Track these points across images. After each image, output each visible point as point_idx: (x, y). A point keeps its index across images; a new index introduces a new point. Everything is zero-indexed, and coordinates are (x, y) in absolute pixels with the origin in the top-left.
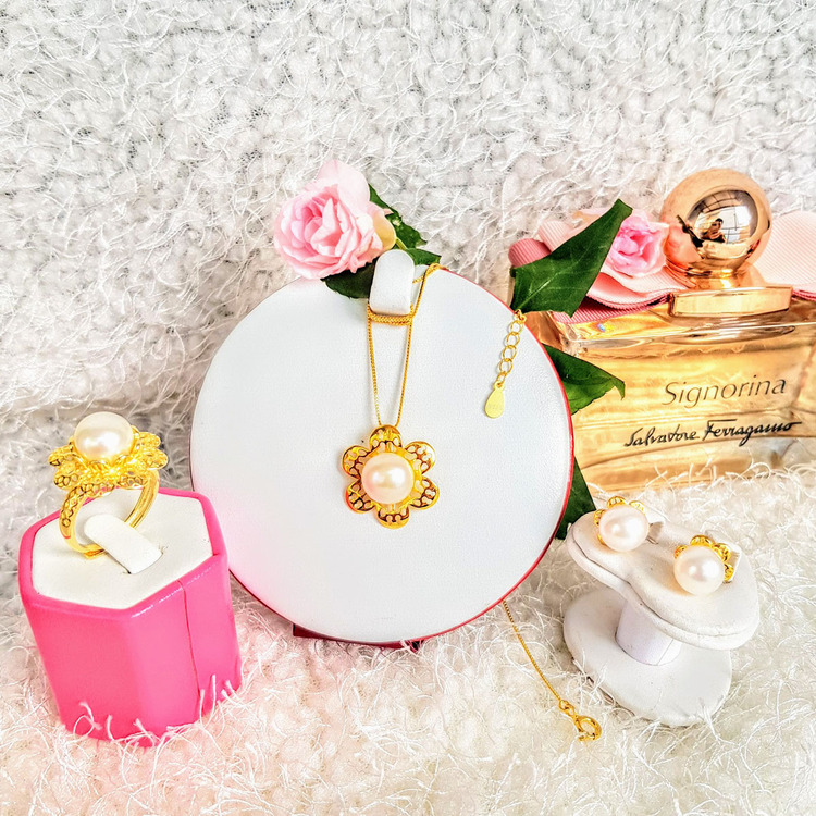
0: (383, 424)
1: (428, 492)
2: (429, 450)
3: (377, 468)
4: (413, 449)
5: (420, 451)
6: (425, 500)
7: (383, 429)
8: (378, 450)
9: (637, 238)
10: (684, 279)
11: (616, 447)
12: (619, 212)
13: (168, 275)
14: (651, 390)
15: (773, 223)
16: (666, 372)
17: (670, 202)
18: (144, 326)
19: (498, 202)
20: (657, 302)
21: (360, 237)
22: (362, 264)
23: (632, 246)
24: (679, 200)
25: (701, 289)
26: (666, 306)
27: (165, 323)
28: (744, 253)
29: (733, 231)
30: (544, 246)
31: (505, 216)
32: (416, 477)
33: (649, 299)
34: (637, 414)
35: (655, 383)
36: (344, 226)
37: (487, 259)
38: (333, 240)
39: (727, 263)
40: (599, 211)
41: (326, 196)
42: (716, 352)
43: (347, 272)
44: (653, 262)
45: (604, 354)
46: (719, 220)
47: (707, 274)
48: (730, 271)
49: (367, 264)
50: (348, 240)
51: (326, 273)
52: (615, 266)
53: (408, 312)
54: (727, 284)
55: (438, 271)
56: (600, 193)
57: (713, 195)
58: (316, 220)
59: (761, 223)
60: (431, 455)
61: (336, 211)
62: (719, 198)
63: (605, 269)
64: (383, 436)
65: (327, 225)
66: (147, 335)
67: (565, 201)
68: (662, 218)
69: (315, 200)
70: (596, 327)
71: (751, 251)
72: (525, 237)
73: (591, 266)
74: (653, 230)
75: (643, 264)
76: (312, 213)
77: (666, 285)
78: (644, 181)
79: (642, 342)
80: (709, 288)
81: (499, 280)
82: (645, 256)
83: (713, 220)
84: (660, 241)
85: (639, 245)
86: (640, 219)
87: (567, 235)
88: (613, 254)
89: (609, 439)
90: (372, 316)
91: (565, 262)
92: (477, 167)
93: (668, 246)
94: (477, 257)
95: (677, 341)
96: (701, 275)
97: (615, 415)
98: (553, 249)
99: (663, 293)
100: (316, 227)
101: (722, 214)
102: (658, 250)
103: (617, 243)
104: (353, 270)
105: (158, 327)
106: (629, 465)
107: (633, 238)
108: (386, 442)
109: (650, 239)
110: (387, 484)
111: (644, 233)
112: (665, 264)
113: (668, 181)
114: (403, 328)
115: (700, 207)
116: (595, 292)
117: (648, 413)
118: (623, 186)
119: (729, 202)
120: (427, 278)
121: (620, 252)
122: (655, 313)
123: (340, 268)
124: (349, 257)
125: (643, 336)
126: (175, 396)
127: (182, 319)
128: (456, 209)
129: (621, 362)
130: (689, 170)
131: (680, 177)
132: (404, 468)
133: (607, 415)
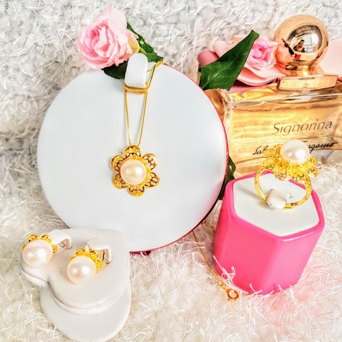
0: (132, 145)
1: (154, 179)
2: (154, 158)
3: (128, 167)
4: (146, 157)
5: (150, 159)
6: (152, 183)
7: (132, 147)
8: (129, 158)
9: (262, 49)
10: (285, 71)
11: (249, 155)
12: (252, 36)
13: (27, 69)
14: (266, 127)
15: (329, 43)
16: (274, 118)
17: (278, 32)
18: (17, 95)
19: (192, 31)
20: (271, 83)
21: (119, 47)
22: (122, 61)
23: (260, 53)
24: (283, 31)
25: (293, 76)
26: (276, 84)
27: (27, 94)
28: (315, 58)
29: (309, 47)
30: (215, 54)
31: (196, 38)
32: (148, 171)
33: (267, 81)
34: (258, 139)
35: (268, 123)
36: (111, 42)
37: (187, 61)
38: (105, 48)
39: (306, 63)
40: (243, 36)
41: (102, 25)
42: (297, 108)
43: (114, 66)
44: (270, 62)
45: (244, 109)
46: (303, 40)
47: (295, 68)
48: (306, 67)
49: (125, 62)
50: (113, 48)
51: (104, 66)
52: (251, 64)
53: (145, 86)
54: (305, 74)
55: (161, 65)
56: (243, 27)
57: (300, 28)
58: (96, 38)
59: (323, 43)
60: (156, 160)
61: (107, 33)
62: (303, 29)
63: (246, 65)
64: (132, 151)
65: (103, 40)
66: (18, 100)
67: (225, 32)
68: (274, 40)
69: (97, 27)
70: (241, 95)
71: (318, 57)
72: (206, 49)
73: (239, 64)
74: (270, 46)
75: (265, 63)
76: (95, 34)
77: (275, 74)
78: (265, 22)
79: (263, 103)
80: (297, 75)
81: (193, 72)
82: (266, 59)
83: (299, 41)
84: (273, 51)
85: (263, 54)
86: (263, 40)
87: (227, 48)
88: (250, 58)
89: (245, 151)
90: (127, 89)
91: (226, 63)
92: (182, 14)
93: (277, 54)
94: (182, 60)
95: (280, 102)
96: (293, 69)
97: (248, 139)
98: (220, 56)
99: (274, 78)
100: (97, 41)
101: (304, 38)
102: (272, 56)
103: (252, 52)
104: (117, 64)
105: (23, 96)
106: (254, 164)
107: (260, 50)
108: (133, 154)
109: (269, 50)
110: (133, 175)
111: (265, 47)
112: (275, 63)
113: (277, 22)
114: (143, 95)
115: (293, 34)
116: (241, 78)
117: (264, 138)
118: (255, 24)
119: (308, 32)
120: (156, 69)
121: (254, 57)
122: (269, 88)
123: (109, 63)
124: (114, 58)
125: (263, 100)
126: (34, 129)
127: (35, 92)
128: (171, 35)
129: (252, 113)
130: (287, 16)
131: (283, 19)
132: (142, 167)
133: (244, 139)
